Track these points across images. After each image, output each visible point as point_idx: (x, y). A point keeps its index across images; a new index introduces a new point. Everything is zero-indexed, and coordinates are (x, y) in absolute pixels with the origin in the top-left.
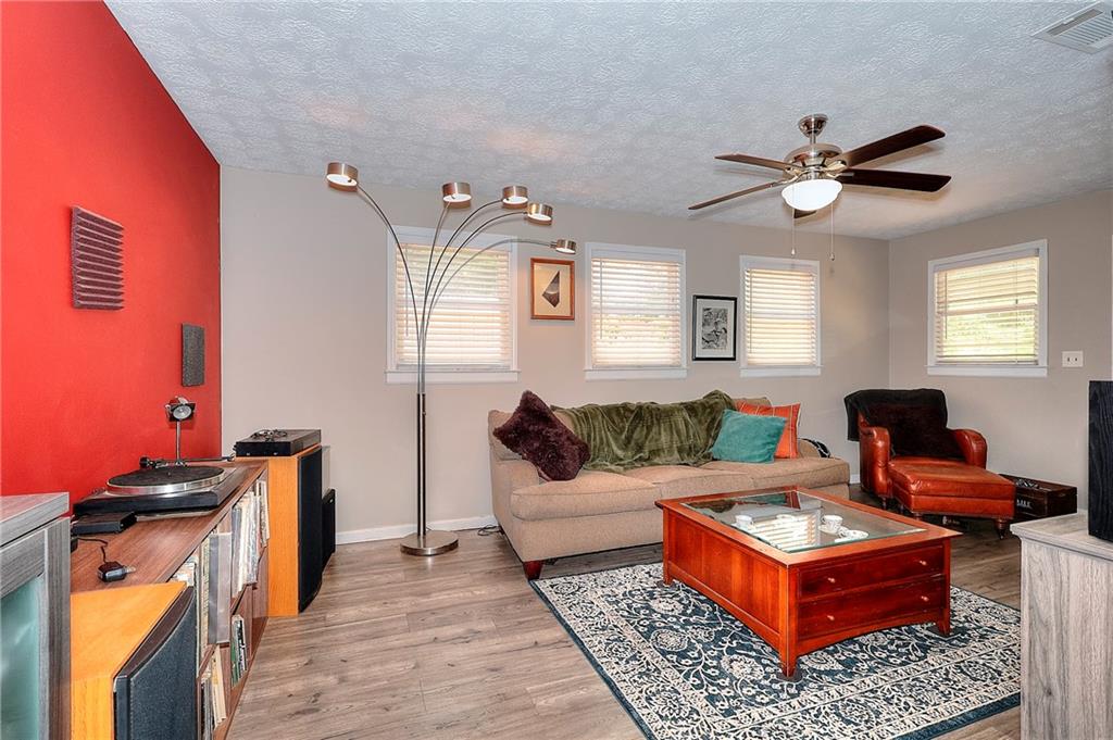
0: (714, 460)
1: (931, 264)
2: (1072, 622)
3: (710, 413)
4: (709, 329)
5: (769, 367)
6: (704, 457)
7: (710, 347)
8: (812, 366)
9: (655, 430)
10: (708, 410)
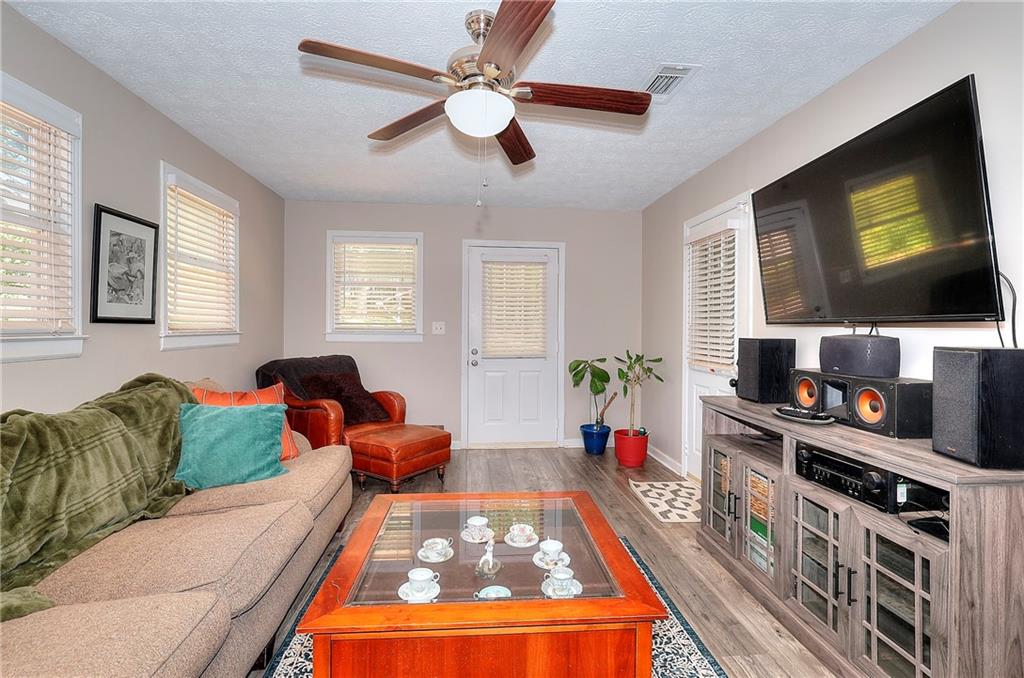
0: (188, 493)
1: (330, 233)
2: (987, 540)
3: (161, 414)
4: (120, 269)
5: (195, 334)
6: (166, 493)
7: (119, 300)
8: (230, 333)
9: (77, 467)
10: (155, 411)
